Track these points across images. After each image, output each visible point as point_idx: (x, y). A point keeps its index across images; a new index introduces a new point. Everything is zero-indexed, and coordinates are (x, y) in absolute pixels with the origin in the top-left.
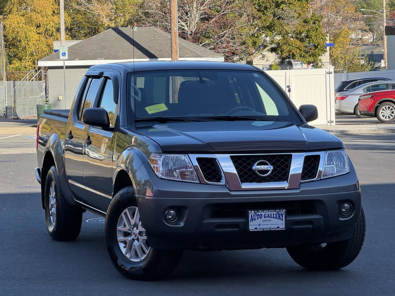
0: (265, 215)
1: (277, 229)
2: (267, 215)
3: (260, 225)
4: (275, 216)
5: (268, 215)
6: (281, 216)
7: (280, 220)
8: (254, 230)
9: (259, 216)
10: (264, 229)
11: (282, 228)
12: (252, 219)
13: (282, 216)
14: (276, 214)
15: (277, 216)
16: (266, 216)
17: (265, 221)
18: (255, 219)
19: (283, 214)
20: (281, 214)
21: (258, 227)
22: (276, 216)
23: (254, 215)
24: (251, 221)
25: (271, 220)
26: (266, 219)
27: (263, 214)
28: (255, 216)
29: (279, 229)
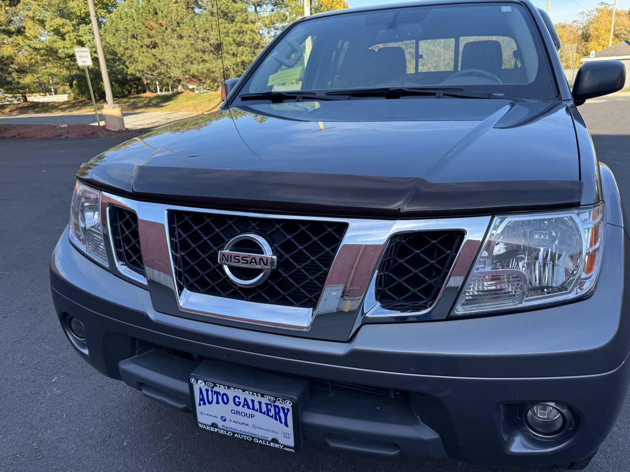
0: (237, 400)
1: (272, 444)
2: (242, 401)
3: (225, 420)
4: (264, 409)
5: (245, 400)
6: (282, 414)
7: (281, 423)
8: (208, 428)
9: (220, 398)
10: (234, 434)
11: (285, 446)
12: (202, 399)
13: (286, 415)
14: (267, 405)
15: (270, 410)
16: (240, 403)
17: (237, 413)
18: (210, 400)
19: (288, 410)
20: (283, 409)
21: (220, 424)
22: (268, 410)
23: (207, 390)
24: (202, 402)
25: (252, 416)
26: (240, 409)
27: (231, 393)
28: (210, 393)
29: (277, 446)
